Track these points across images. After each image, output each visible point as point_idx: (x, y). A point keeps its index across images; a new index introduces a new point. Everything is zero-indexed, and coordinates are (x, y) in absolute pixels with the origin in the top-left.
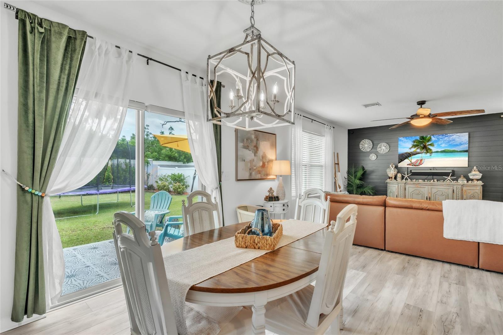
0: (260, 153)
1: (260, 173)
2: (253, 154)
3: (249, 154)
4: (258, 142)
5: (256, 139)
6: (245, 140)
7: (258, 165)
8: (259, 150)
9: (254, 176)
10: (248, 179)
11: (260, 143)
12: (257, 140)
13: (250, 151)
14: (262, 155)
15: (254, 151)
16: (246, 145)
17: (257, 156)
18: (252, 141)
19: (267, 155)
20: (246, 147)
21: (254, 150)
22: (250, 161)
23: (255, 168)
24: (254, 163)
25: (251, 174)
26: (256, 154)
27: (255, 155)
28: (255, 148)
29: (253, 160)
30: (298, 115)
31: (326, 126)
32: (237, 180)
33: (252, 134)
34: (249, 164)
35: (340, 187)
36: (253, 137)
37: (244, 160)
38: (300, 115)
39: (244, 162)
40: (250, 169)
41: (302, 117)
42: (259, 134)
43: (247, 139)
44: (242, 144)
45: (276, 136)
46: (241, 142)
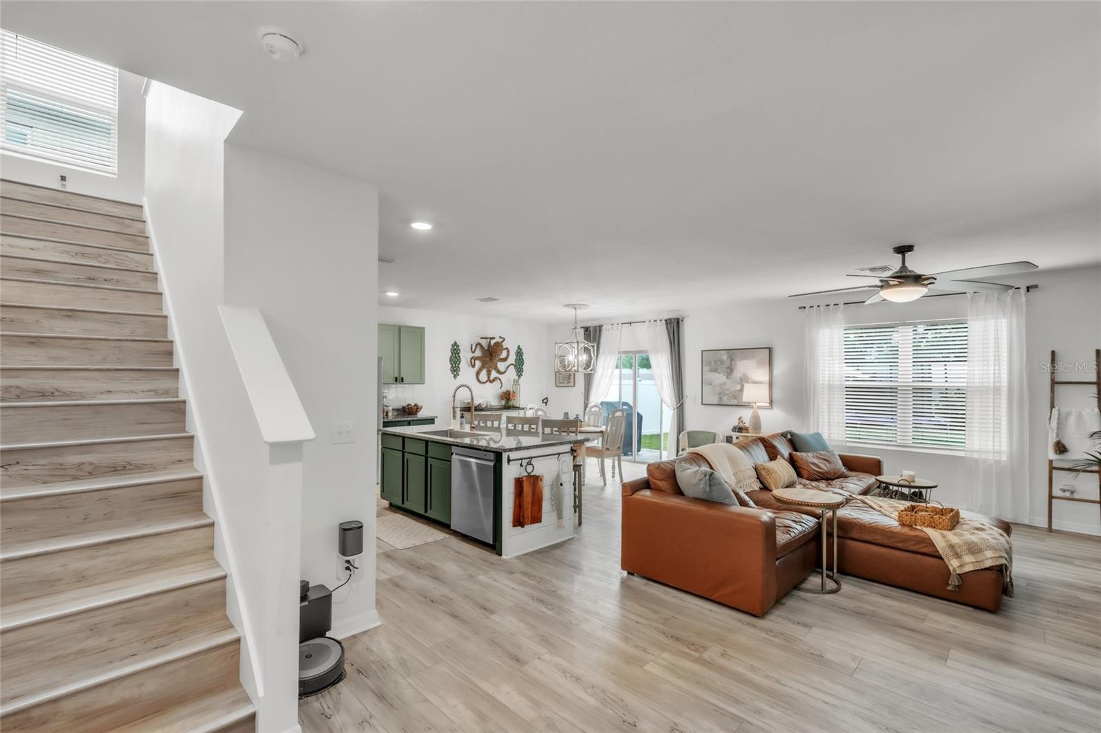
0: (737, 374)
1: (735, 398)
2: (725, 377)
3: (719, 378)
4: (733, 362)
5: (729, 360)
6: (713, 363)
7: (733, 389)
8: (735, 371)
9: (725, 400)
10: (716, 403)
11: (737, 363)
12: (731, 361)
13: (720, 373)
14: (740, 376)
15: (726, 374)
16: (713, 368)
17: (731, 379)
18: (722, 362)
19: (749, 376)
20: (715, 370)
21: (727, 372)
22: (720, 384)
24: (726, 387)
25: (721, 399)
26: (730, 377)
27: (727, 378)
28: (728, 370)
29: (725, 384)
30: (829, 305)
31: (968, 295)
32: (702, 404)
33: (724, 355)
34: (718, 388)
35: (1061, 448)
36: (725, 357)
37: (711, 384)
38: (835, 305)
39: (710, 386)
40: (720, 394)
41: (841, 306)
42: (734, 353)
43: (715, 362)
44: (708, 368)
45: (770, 350)
46: (707, 366)
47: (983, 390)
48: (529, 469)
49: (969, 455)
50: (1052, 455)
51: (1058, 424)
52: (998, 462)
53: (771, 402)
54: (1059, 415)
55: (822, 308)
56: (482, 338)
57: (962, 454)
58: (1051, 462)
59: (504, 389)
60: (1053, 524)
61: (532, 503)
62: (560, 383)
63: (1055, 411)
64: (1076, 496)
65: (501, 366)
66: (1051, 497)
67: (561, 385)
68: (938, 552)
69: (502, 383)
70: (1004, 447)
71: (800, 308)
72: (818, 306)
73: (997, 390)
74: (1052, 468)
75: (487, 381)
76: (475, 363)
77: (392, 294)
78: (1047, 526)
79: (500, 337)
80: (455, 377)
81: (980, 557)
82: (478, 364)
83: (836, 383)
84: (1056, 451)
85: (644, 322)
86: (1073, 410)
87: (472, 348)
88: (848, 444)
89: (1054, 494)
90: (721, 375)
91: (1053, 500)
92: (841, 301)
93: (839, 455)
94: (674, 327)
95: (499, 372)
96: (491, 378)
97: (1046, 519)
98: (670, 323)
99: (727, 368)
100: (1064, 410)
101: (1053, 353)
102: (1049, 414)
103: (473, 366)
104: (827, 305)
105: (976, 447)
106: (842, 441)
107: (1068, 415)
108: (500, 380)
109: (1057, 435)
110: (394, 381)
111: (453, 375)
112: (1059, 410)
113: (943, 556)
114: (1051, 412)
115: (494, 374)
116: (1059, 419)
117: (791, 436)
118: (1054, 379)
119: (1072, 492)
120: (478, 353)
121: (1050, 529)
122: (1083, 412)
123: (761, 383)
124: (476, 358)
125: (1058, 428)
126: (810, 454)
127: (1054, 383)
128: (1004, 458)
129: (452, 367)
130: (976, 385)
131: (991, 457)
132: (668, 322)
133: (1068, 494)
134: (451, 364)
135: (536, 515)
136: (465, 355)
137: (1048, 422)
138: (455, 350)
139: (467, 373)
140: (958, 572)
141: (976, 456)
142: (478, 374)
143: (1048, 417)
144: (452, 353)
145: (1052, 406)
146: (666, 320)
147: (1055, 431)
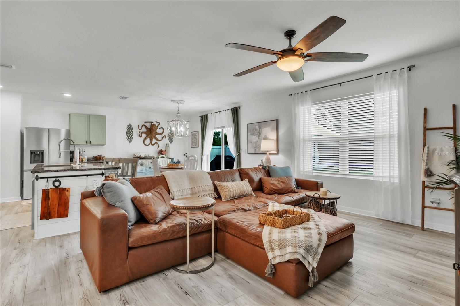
2: (257, 138)
3: (254, 138)
4: (261, 130)
5: (259, 128)
6: (252, 130)
8: (262, 134)
10: (254, 153)
11: (263, 129)
13: (255, 136)
14: (264, 136)
16: (252, 133)
18: (256, 130)
19: (268, 137)
20: (253, 134)
21: (258, 135)
22: (255, 142)
23: (258, 146)
25: (255, 150)
26: (259, 138)
27: (258, 138)
29: (257, 142)
30: (303, 92)
31: (374, 77)
32: (248, 154)
33: (257, 125)
34: (255, 144)
35: (429, 173)
36: (257, 127)
37: (251, 142)
38: (306, 91)
39: (251, 143)
40: (255, 147)
41: (309, 92)
42: (262, 124)
43: (253, 130)
44: (250, 133)
45: (277, 121)
46: (250, 132)
47: (383, 137)
48: (57, 184)
49: (377, 179)
50: (423, 178)
51: (427, 157)
52: (393, 184)
53: (278, 151)
54: (428, 151)
55: (300, 94)
56: (145, 122)
57: (372, 178)
58: (424, 182)
59: (160, 148)
60: (425, 225)
61: (58, 205)
62: (193, 146)
63: (426, 148)
64: (442, 206)
65: (159, 137)
66: (424, 207)
67: (193, 147)
68: (264, 246)
69: (159, 146)
70: (396, 173)
71: (289, 95)
72: (298, 93)
73: (391, 137)
74: (424, 187)
75: (149, 144)
76: (142, 135)
77: (67, 95)
78: (421, 226)
79: (156, 122)
80: (130, 142)
81: (284, 252)
82: (144, 136)
83: (307, 138)
84: (425, 176)
85: (224, 111)
86: (438, 147)
87: (139, 127)
88: (314, 174)
89: (426, 205)
90: (256, 137)
91: (425, 209)
92: (308, 89)
93: (296, 180)
94: (235, 112)
95: (157, 140)
96: (153, 143)
97: (420, 221)
98: (233, 110)
99: (258, 133)
100: (431, 148)
101: (425, 110)
102: (423, 151)
103: (141, 137)
104: (302, 92)
105: (381, 174)
106: (311, 172)
107: (434, 150)
108: (158, 144)
109: (427, 164)
110: (85, 143)
111: (128, 141)
112: (428, 147)
113: (266, 249)
114: (424, 149)
115: (154, 141)
116: (428, 153)
117: (268, 168)
118: (426, 127)
119: (438, 204)
120: (144, 130)
121: (423, 228)
122: (444, 148)
123: (273, 140)
124: (143, 133)
125: (427, 159)
126: (273, 179)
127: (426, 129)
128: (397, 181)
129: (128, 137)
130: (380, 134)
131: (388, 180)
132: (233, 109)
133: (435, 205)
134: (127, 135)
135: (62, 213)
136: (135, 131)
137: (422, 155)
138: (130, 128)
139: (137, 140)
140: (273, 263)
141: (380, 179)
142: (144, 141)
143: (422, 153)
144: (128, 130)
145: (425, 145)
146: (232, 109)
147: (425, 162)
